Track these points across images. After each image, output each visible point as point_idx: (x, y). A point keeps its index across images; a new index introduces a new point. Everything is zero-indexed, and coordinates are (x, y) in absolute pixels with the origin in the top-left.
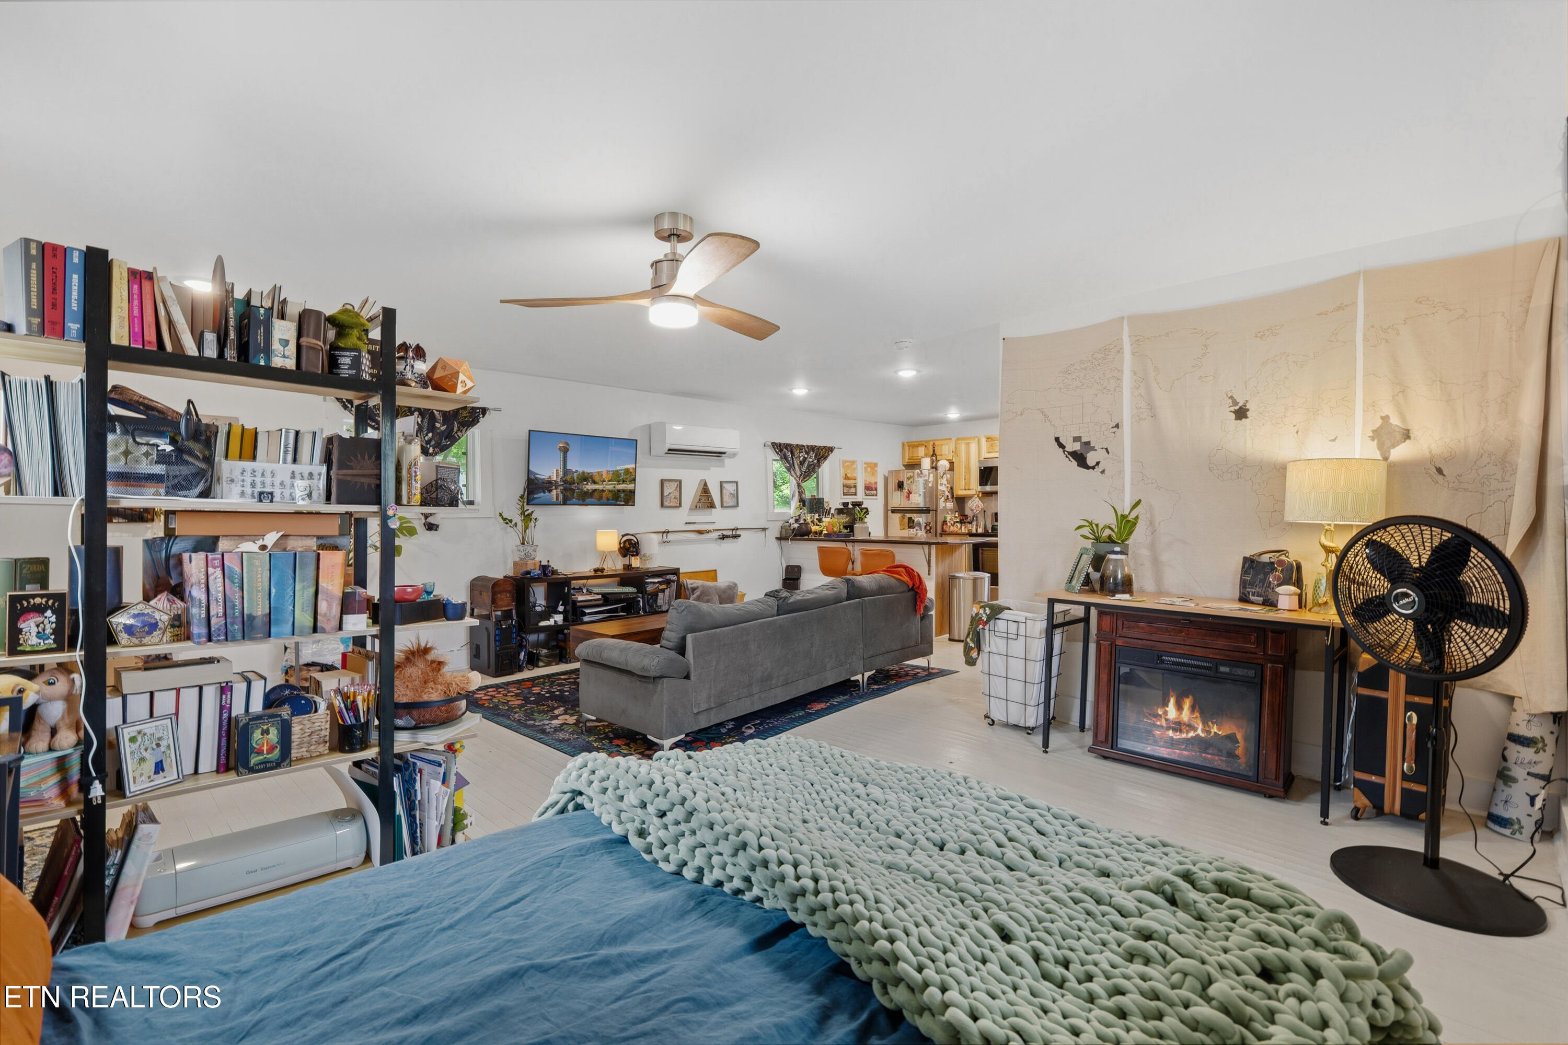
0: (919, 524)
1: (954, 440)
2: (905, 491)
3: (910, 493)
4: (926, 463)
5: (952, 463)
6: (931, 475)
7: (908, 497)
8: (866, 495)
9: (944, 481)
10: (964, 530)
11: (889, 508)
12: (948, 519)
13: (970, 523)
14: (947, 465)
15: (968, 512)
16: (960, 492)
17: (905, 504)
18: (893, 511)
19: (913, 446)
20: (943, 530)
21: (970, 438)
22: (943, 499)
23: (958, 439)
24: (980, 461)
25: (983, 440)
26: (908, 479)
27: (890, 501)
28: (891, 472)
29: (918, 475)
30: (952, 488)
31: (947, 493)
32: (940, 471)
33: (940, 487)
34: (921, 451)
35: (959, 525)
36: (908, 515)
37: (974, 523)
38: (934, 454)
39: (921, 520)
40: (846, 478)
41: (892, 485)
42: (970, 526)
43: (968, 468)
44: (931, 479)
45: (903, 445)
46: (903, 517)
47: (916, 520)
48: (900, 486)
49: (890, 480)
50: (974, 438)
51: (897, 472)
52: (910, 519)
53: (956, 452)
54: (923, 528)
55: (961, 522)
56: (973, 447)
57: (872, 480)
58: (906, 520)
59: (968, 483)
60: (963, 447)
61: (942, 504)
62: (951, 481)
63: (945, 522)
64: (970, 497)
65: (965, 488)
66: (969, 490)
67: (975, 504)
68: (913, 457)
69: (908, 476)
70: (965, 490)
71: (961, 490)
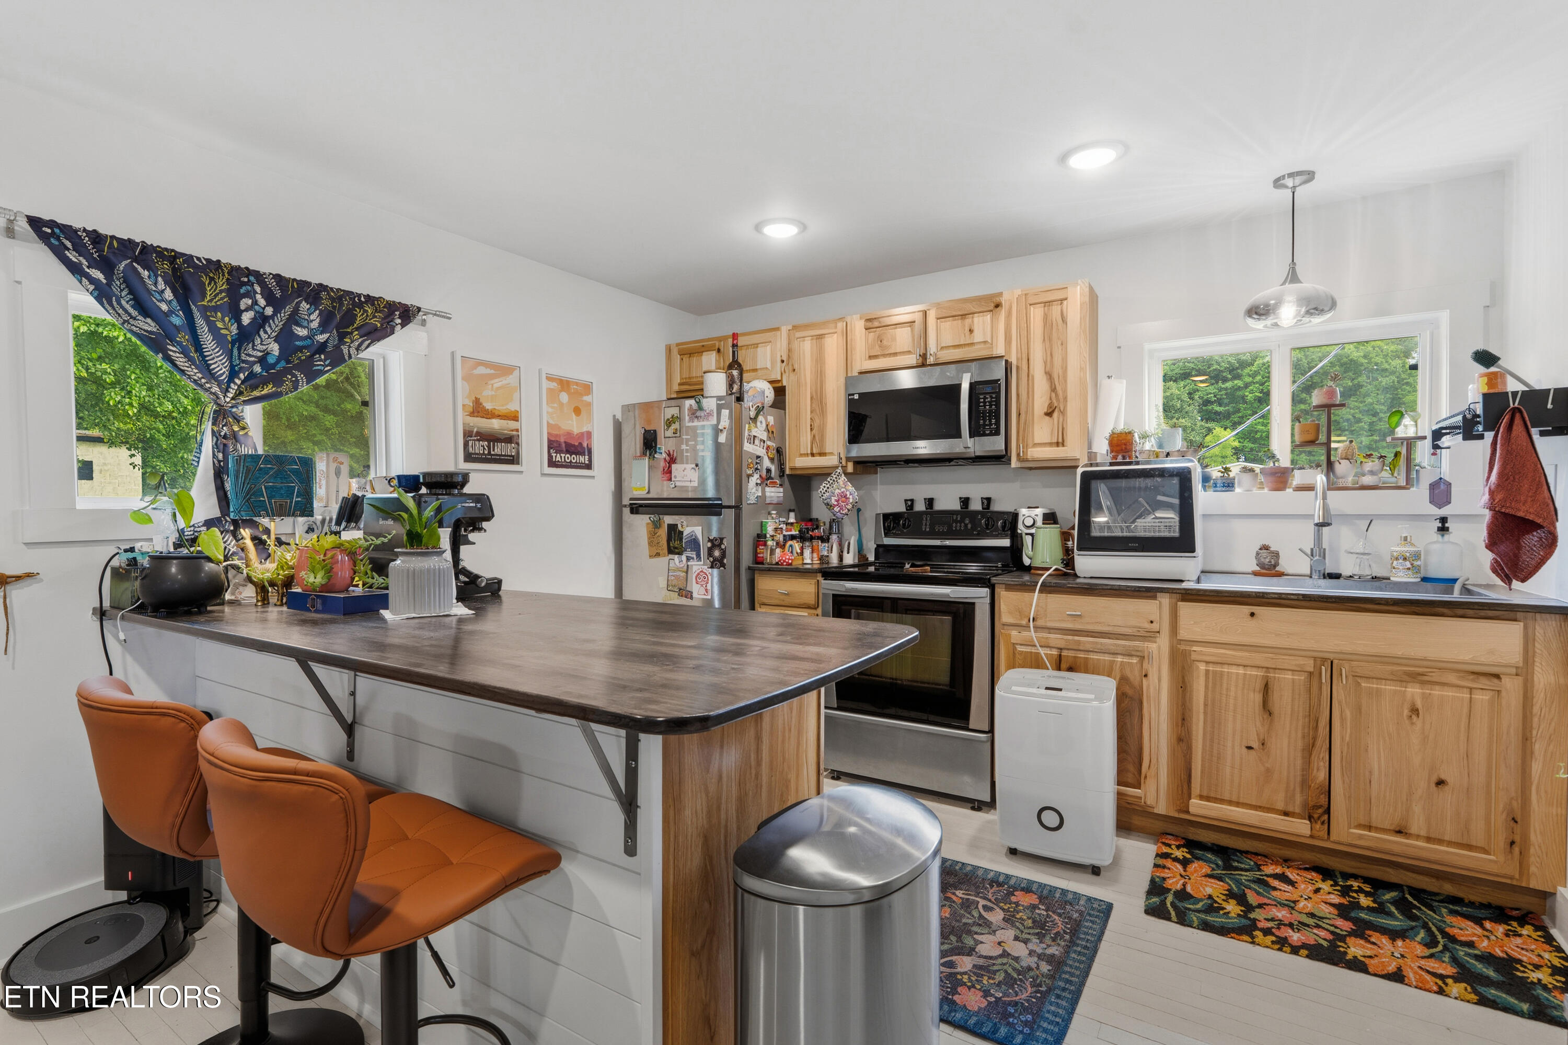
0: (694, 544)
1: (784, 329)
2: (661, 456)
3: (672, 460)
4: (716, 384)
5: (780, 391)
6: (725, 413)
7: (668, 472)
8: (552, 464)
9: (759, 431)
10: (809, 558)
11: (626, 501)
12: (770, 530)
13: (825, 539)
14: (770, 394)
15: (819, 512)
16: (799, 461)
17: (664, 491)
18: (636, 509)
19: (691, 351)
20: (758, 561)
21: (824, 324)
22: (755, 479)
23: (795, 328)
24: (849, 381)
25: (859, 326)
26: (669, 423)
27: (625, 485)
28: (627, 409)
29: (694, 415)
30: (779, 451)
31: (767, 463)
32: (749, 402)
33: (747, 447)
34: (709, 360)
35: (797, 546)
36: (668, 520)
37: (834, 538)
38: (735, 364)
39: (698, 531)
40: (478, 409)
41: (633, 443)
42: (823, 548)
43: (819, 400)
44: (725, 422)
45: (669, 349)
46: (657, 525)
47: (687, 531)
48: (650, 443)
49: (626, 430)
50: (836, 321)
51: (647, 407)
52: (672, 528)
53: (788, 361)
54: (704, 552)
55: (802, 537)
56: (833, 344)
57: (573, 426)
58: (663, 532)
59: (818, 437)
60: (806, 347)
61: (753, 489)
62: (777, 433)
63: (760, 539)
64: (824, 474)
65: (812, 449)
66: (822, 454)
67: (837, 491)
68: (690, 378)
69: (673, 417)
70: (813, 455)
71: (802, 455)
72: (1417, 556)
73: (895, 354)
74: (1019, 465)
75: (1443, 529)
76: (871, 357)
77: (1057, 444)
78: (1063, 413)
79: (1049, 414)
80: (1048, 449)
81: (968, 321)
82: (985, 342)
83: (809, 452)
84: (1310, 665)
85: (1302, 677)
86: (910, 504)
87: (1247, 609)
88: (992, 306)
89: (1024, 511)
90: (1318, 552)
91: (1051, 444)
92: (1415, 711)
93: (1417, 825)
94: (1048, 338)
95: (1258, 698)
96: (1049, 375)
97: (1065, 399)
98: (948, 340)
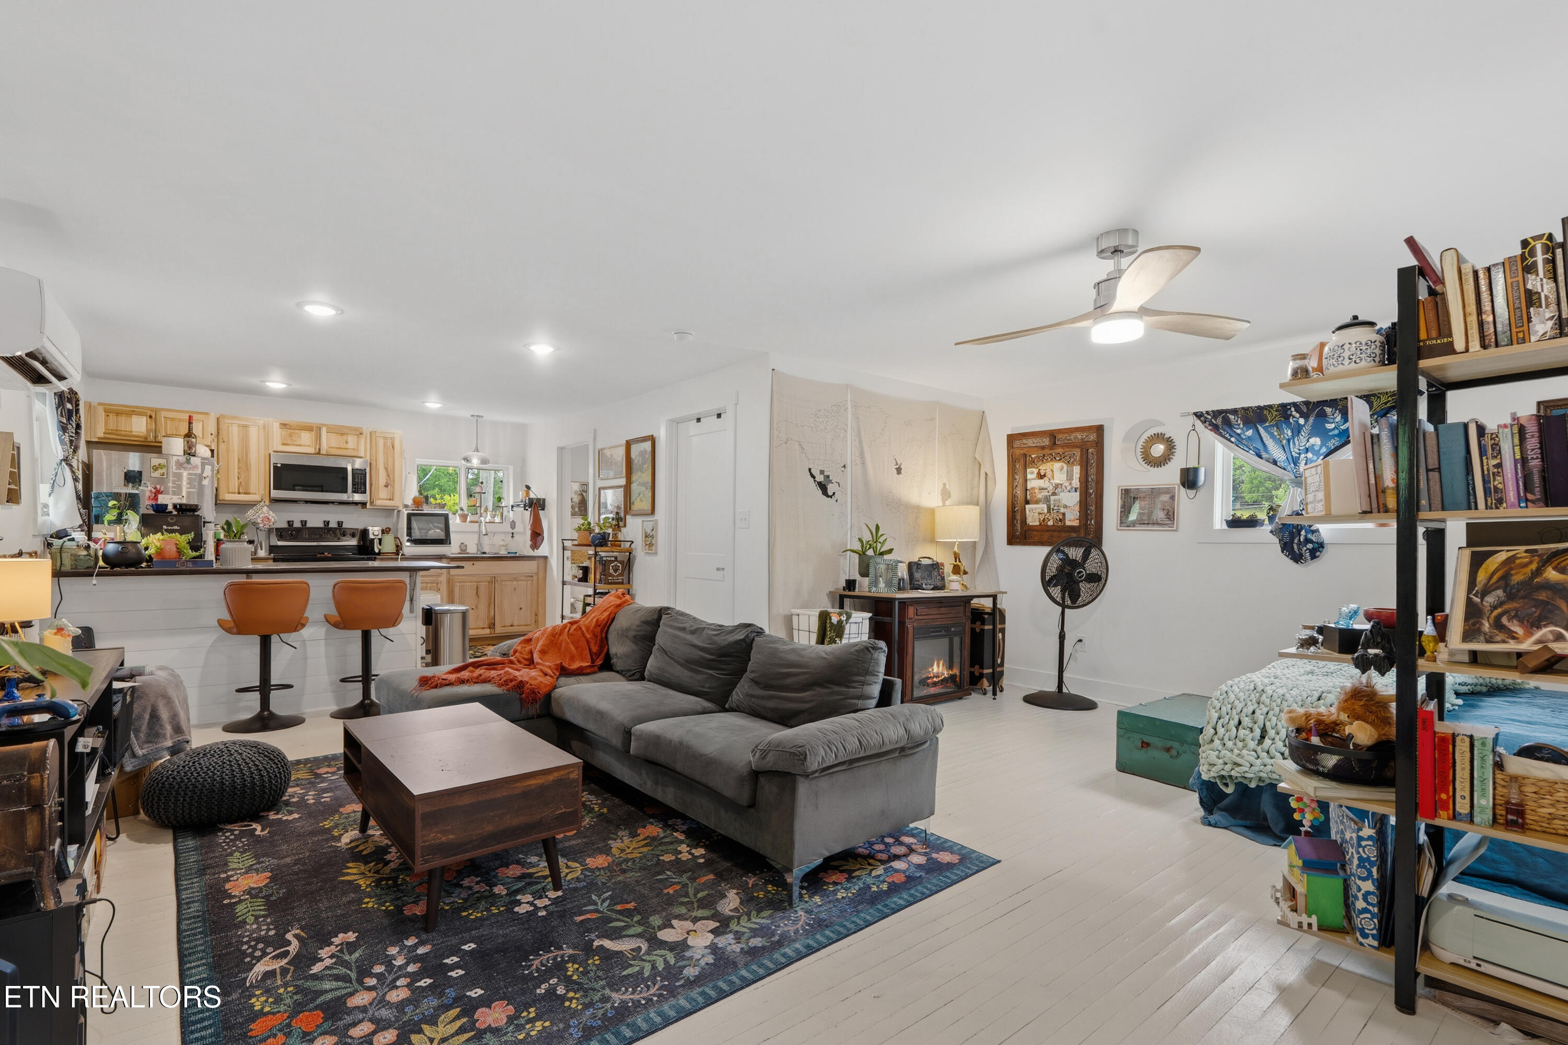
3: (158, 492)
4: (178, 446)
6: (208, 468)
7: (154, 499)
16: (230, 496)
19: (118, 412)
21: (250, 419)
24: (271, 456)
25: (277, 427)
30: (217, 490)
38: (193, 435)
43: (244, 462)
48: (132, 479)
53: (217, 436)
56: (255, 432)
60: (237, 430)
64: (249, 505)
65: (239, 489)
66: (248, 493)
67: (262, 515)
68: (117, 430)
69: (160, 465)
70: (239, 493)
71: (229, 493)
72: (506, 545)
73: (300, 445)
74: (371, 507)
75: (513, 536)
76: (283, 444)
77: (390, 499)
78: (393, 486)
79: (386, 486)
80: (385, 501)
81: (345, 437)
82: (354, 449)
83: (237, 491)
84: (489, 579)
85: (487, 583)
86: (290, 523)
87: (471, 563)
88: (358, 433)
89: (370, 528)
90: (479, 544)
91: (387, 499)
92: (515, 589)
93: (516, 623)
94: (385, 453)
95: (475, 592)
96: (386, 469)
97: (394, 481)
98: (334, 444)
